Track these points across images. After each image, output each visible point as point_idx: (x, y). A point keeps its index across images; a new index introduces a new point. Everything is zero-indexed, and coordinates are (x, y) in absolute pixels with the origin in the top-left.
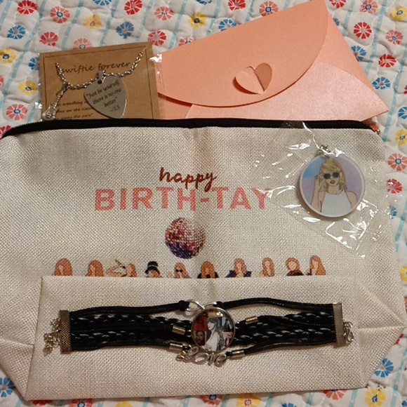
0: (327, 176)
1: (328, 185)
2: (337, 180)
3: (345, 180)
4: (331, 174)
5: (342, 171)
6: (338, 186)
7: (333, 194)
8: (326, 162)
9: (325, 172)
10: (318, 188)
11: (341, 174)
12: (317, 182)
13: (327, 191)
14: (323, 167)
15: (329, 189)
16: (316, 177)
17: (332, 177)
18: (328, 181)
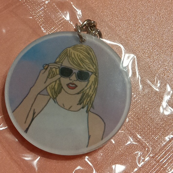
0: (66, 72)
1: (61, 88)
2: (81, 85)
3: (96, 90)
4: (76, 71)
5: (96, 73)
6: (79, 96)
7: (63, 107)
8: (74, 47)
9: (66, 64)
10: (40, 86)
11: (92, 78)
12: (43, 76)
13: (54, 99)
14: (65, 54)
15: (60, 96)
16: (46, 67)
17: (74, 77)
18: (65, 81)
